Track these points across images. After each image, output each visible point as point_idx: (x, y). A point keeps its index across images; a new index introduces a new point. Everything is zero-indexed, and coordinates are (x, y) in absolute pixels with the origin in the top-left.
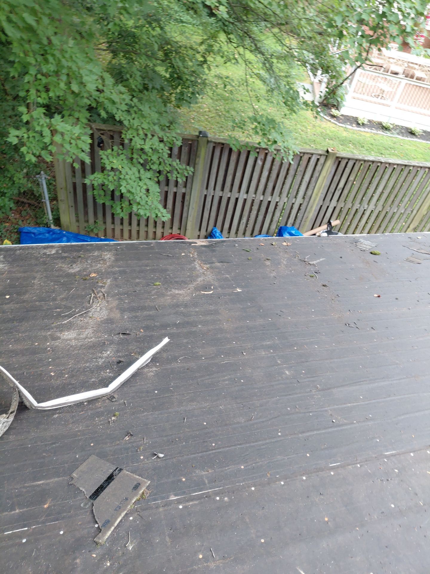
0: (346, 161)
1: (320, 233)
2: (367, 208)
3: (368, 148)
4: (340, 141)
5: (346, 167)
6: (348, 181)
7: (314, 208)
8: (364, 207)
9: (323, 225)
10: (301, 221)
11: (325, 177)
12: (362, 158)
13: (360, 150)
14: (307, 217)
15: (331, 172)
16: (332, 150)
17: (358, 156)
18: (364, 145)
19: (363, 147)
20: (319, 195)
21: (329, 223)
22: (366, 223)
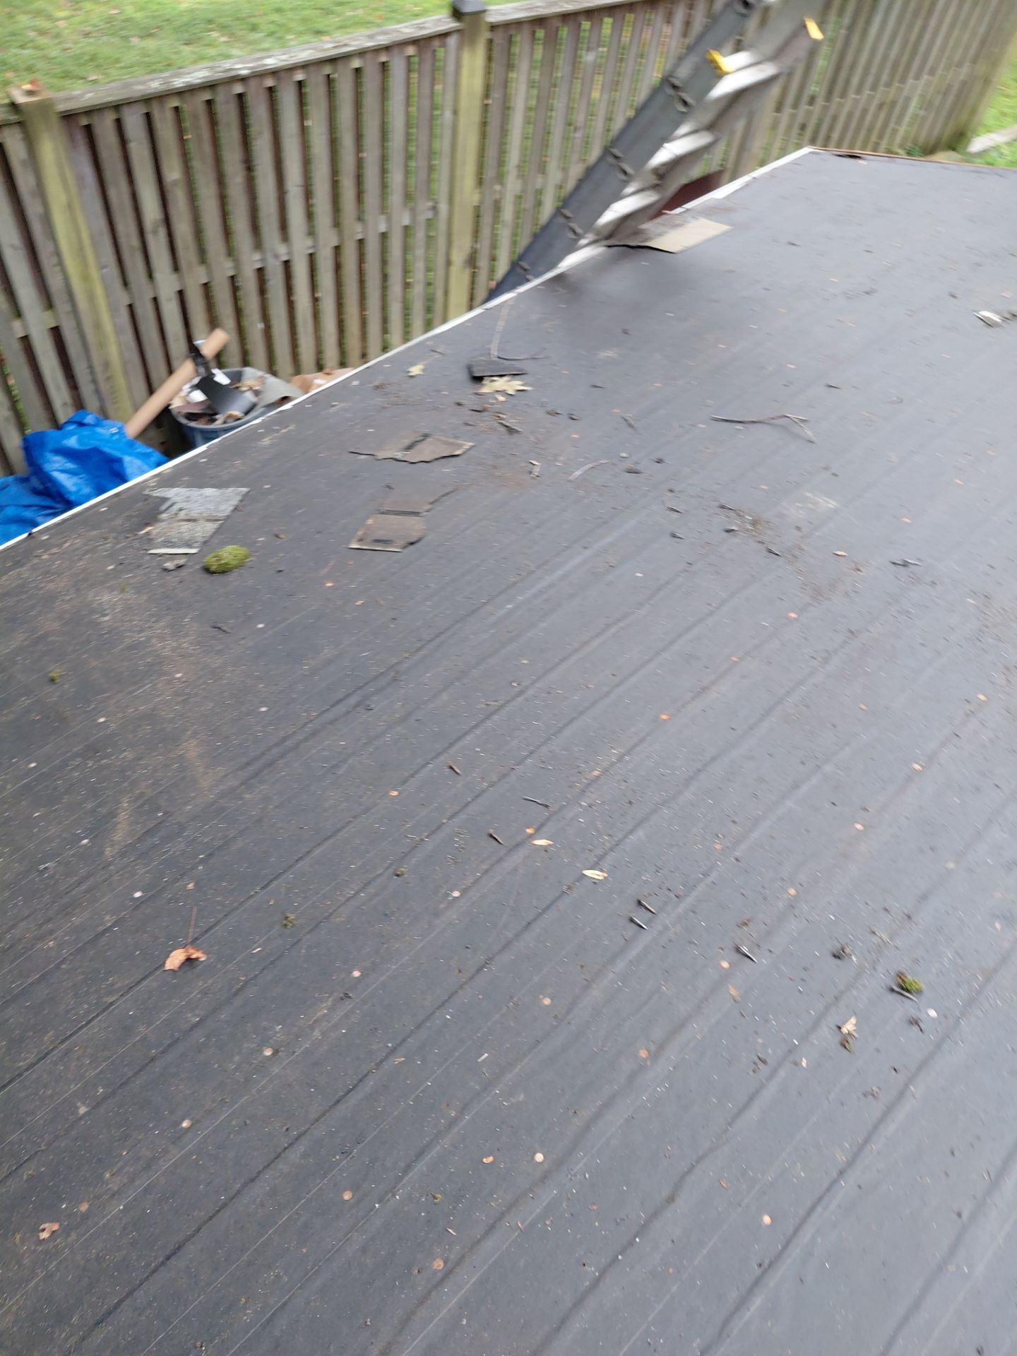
0: (110, 118)
1: (183, 394)
2: (290, 253)
3: (273, 28)
4: (176, 30)
5: (123, 142)
6: (168, 187)
7: (108, 327)
8: (276, 256)
9: (181, 365)
10: (94, 381)
11: (70, 206)
12: (164, 87)
13: (251, 43)
14: (107, 365)
15: (80, 179)
16: (30, 93)
17: (143, 83)
18: (254, 20)
19: (254, 28)
20: (94, 273)
21: (195, 352)
22: (315, 300)
